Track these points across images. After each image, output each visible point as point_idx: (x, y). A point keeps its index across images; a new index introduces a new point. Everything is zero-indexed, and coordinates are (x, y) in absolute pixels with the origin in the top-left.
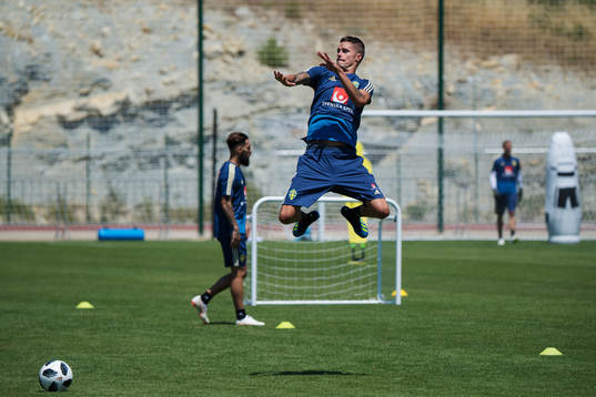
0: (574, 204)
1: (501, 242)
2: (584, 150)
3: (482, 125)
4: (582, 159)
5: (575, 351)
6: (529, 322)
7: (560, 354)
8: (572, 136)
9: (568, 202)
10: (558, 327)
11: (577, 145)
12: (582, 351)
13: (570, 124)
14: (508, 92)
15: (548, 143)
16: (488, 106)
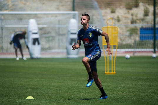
0: (39, 44)
1: (18, 59)
2: (41, 26)
3: (4, 17)
4: (40, 29)
5: (39, 97)
6: (22, 87)
7: (33, 98)
8: (37, 21)
9: (37, 43)
10: (32, 89)
11: (38, 24)
12: (41, 97)
13: (35, 16)
14: (13, 5)
15: (28, 23)
16: (6, 10)
